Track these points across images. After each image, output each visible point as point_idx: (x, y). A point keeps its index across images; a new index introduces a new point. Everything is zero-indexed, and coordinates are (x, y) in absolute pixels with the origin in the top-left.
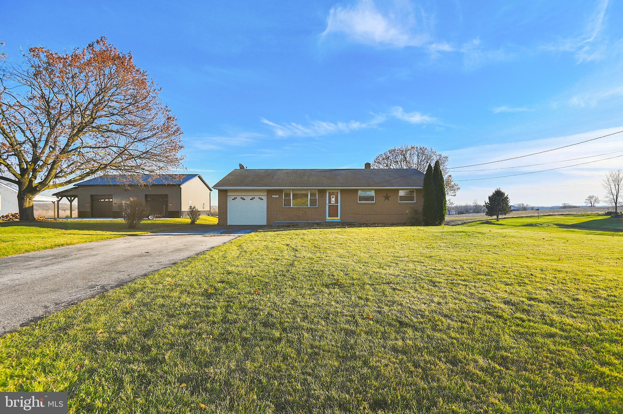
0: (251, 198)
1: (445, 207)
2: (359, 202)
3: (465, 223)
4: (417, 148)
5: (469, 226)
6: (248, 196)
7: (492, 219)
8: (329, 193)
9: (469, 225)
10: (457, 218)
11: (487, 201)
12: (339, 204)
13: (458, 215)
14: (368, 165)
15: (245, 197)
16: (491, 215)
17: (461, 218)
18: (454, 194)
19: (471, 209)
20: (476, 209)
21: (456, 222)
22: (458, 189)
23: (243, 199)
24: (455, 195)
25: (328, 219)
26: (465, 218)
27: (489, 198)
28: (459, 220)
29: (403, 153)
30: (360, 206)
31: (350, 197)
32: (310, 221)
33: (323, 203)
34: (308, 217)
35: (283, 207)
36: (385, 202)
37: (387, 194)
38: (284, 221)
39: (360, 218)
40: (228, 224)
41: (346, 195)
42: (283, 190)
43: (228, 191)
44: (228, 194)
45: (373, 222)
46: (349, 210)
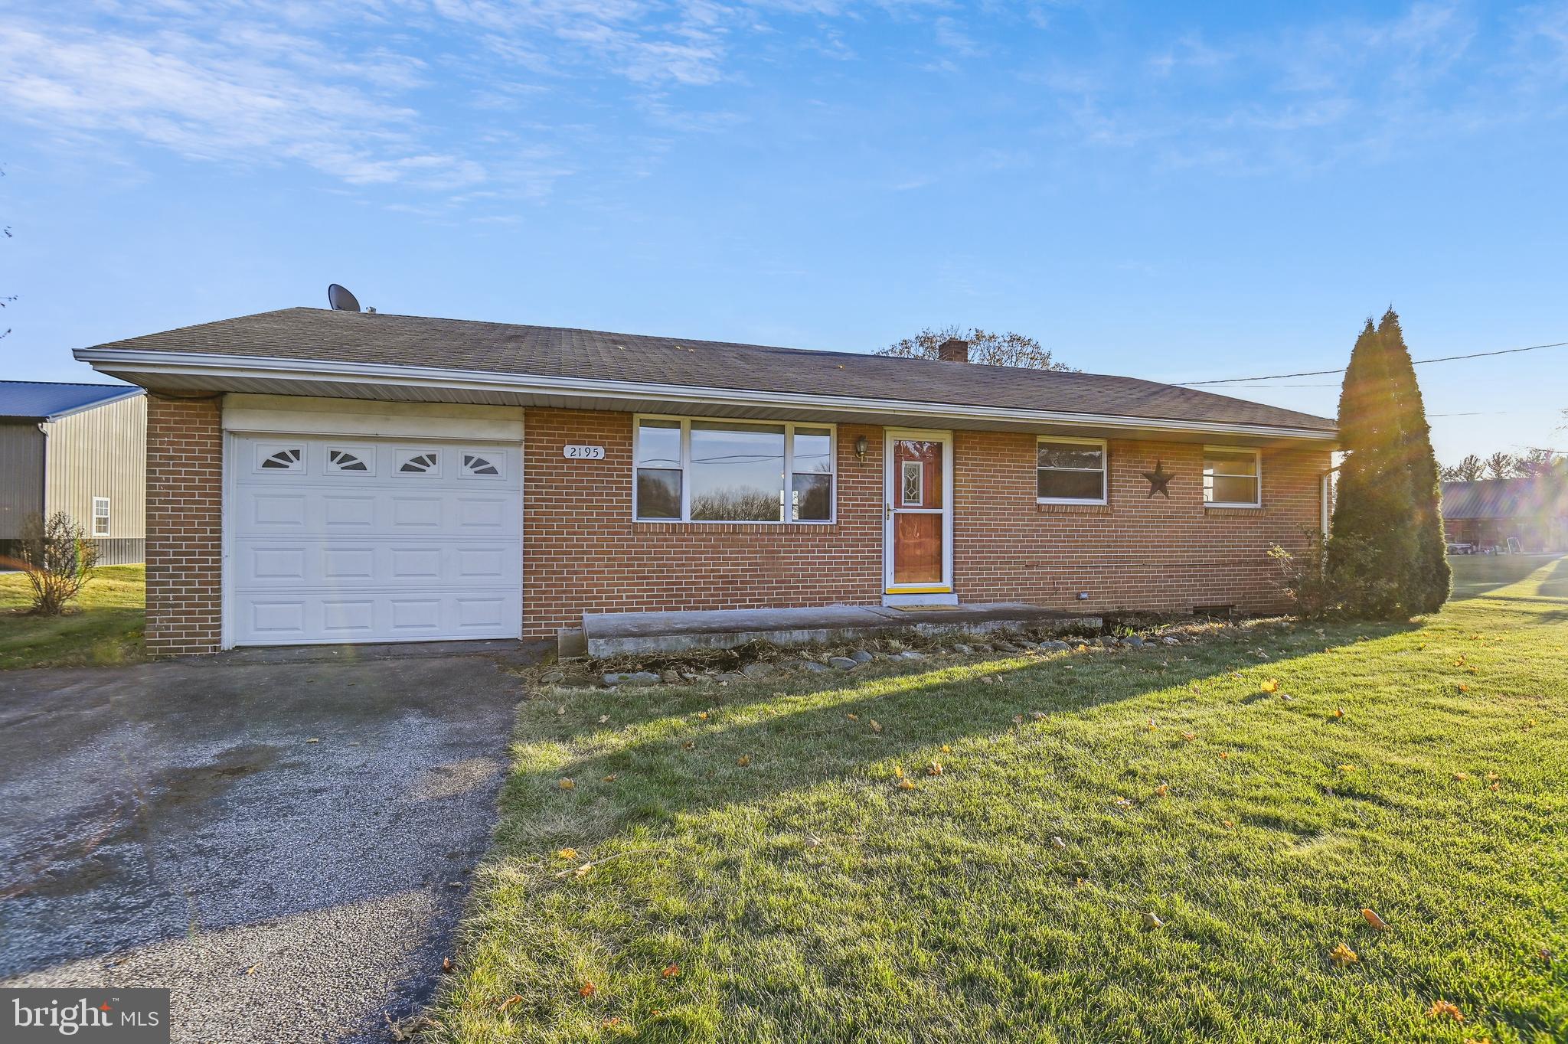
0: (405, 455)
2: (1040, 501)
6: (386, 447)
8: (897, 445)
12: (947, 512)
23: (351, 464)
25: (896, 594)
30: (1047, 520)
31: (1000, 471)
32: (794, 606)
33: (867, 500)
34: (783, 582)
35: (634, 520)
36: (1152, 502)
37: (1159, 464)
38: (640, 610)
39: (1049, 584)
40: (229, 639)
41: (984, 460)
42: (631, 413)
43: (231, 400)
44: (231, 422)
45: (1100, 603)
46: (996, 541)
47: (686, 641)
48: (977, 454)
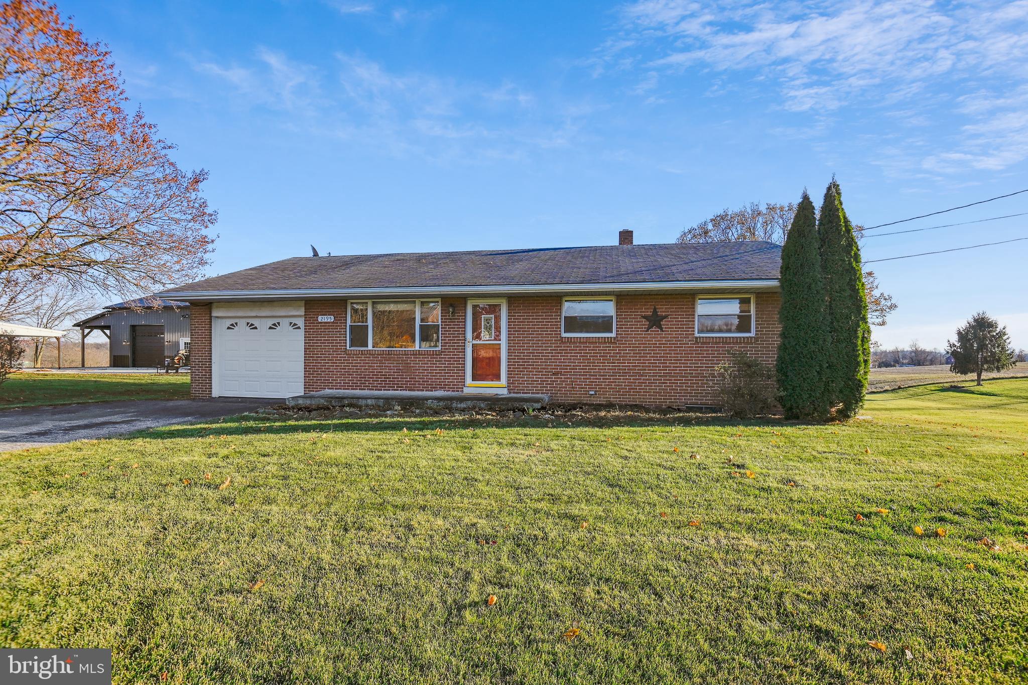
0: (270, 322)
1: (865, 352)
2: (564, 335)
3: (900, 388)
4: (782, 209)
5: (912, 396)
6: (263, 320)
7: (963, 381)
8: (474, 307)
9: (911, 392)
10: (881, 377)
11: (954, 339)
12: (504, 343)
13: (879, 369)
14: (626, 236)
15: (256, 322)
16: (964, 372)
17: (890, 377)
18: (880, 320)
19: (904, 357)
20: (918, 359)
21: (880, 385)
22: (893, 307)
23: (253, 327)
24: (883, 323)
25: (472, 387)
26: (898, 377)
27: (959, 333)
28: (885, 382)
29: (741, 218)
30: (568, 347)
31: (536, 319)
32: (418, 390)
33: (456, 337)
34: (413, 378)
35: (348, 348)
36: (649, 334)
37: (655, 309)
38: (349, 389)
39: (569, 384)
40: (215, 393)
41: (525, 313)
42: (346, 300)
43: (214, 305)
44: (214, 314)
45: (607, 398)
46: (533, 359)
47: (322, 401)
48: (521, 310)
